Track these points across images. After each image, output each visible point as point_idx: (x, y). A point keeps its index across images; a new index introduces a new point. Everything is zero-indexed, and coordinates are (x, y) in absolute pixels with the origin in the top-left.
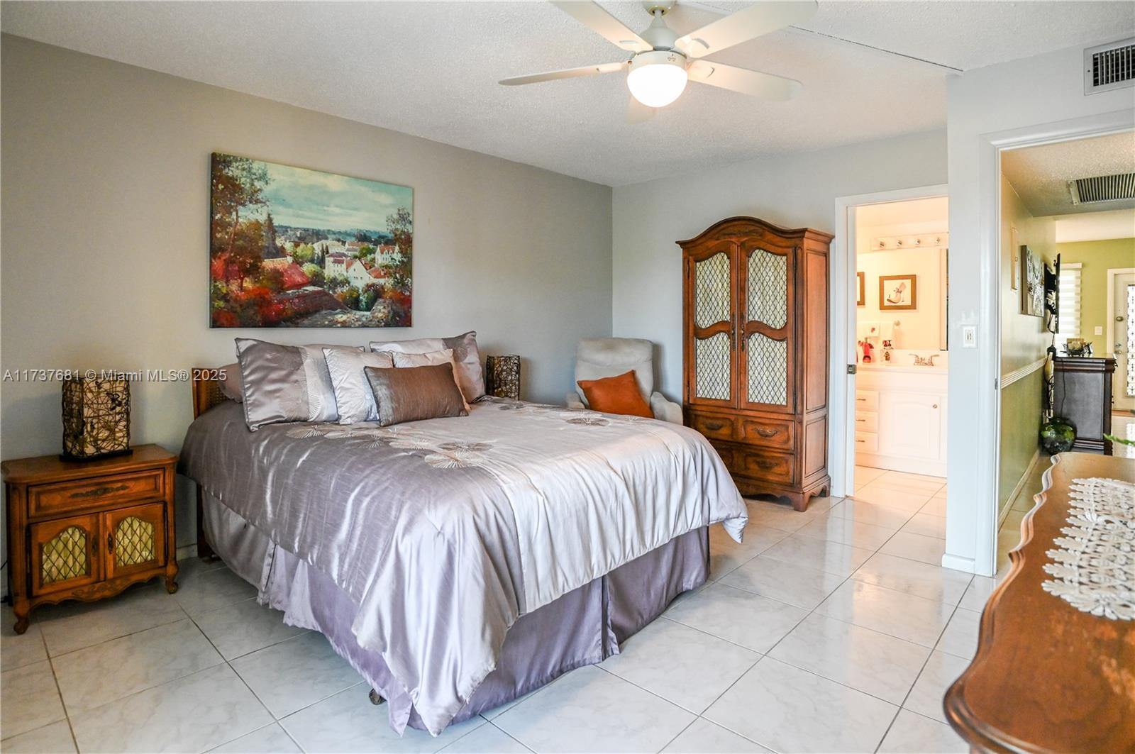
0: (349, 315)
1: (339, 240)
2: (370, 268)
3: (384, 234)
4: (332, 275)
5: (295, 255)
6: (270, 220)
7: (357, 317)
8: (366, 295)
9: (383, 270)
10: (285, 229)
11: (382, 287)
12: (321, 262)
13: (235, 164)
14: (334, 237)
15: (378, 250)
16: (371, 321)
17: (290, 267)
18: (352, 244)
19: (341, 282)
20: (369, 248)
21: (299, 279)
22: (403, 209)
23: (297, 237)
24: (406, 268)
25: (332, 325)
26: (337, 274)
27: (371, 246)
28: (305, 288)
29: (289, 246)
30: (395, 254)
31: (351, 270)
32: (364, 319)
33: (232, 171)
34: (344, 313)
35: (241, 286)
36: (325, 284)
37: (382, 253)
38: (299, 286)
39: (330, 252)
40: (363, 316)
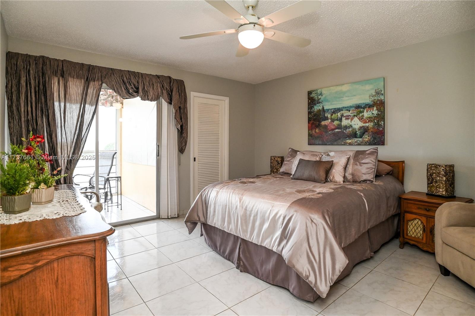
0: (352, 140)
1: (347, 110)
2: (362, 119)
3: (368, 103)
4: (345, 124)
5: (331, 119)
6: (323, 108)
7: (355, 141)
8: (360, 131)
9: (368, 119)
10: (328, 110)
11: (368, 127)
12: (341, 120)
13: (313, 93)
14: (345, 109)
15: (365, 111)
16: (362, 142)
17: (330, 123)
18: (353, 110)
19: (349, 127)
20: (361, 111)
21: (333, 127)
22: (378, 89)
23: (332, 112)
24: (381, 117)
25: (345, 144)
26: (347, 124)
27: (362, 110)
28: (335, 130)
29: (329, 116)
30: (374, 111)
31: (353, 122)
32: (359, 142)
33: (313, 95)
34: (350, 139)
35: (315, 131)
36: (342, 128)
37: (367, 112)
38: (333, 130)
39: (344, 115)
40: (358, 140)
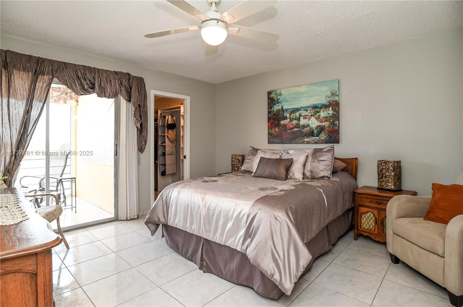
0: (309, 139)
1: (305, 110)
2: (318, 119)
3: (324, 104)
4: (303, 124)
5: (290, 118)
6: (282, 108)
7: (313, 139)
8: (316, 130)
9: (324, 119)
10: (287, 110)
11: (324, 126)
12: (299, 119)
13: (273, 93)
14: (303, 109)
15: (322, 111)
16: (319, 141)
17: (289, 123)
18: (310, 110)
19: (306, 126)
20: (318, 111)
21: (291, 126)
22: (333, 91)
23: (290, 112)
24: (336, 117)
25: (303, 143)
26: (304, 123)
27: (318, 110)
28: (294, 129)
29: (288, 115)
30: (330, 111)
31: (310, 121)
32: (316, 140)
33: (272, 95)
34: (308, 138)
35: (275, 130)
36: (300, 127)
37: (323, 112)
38: (291, 129)
39: (302, 115)
40: (315, 139)
